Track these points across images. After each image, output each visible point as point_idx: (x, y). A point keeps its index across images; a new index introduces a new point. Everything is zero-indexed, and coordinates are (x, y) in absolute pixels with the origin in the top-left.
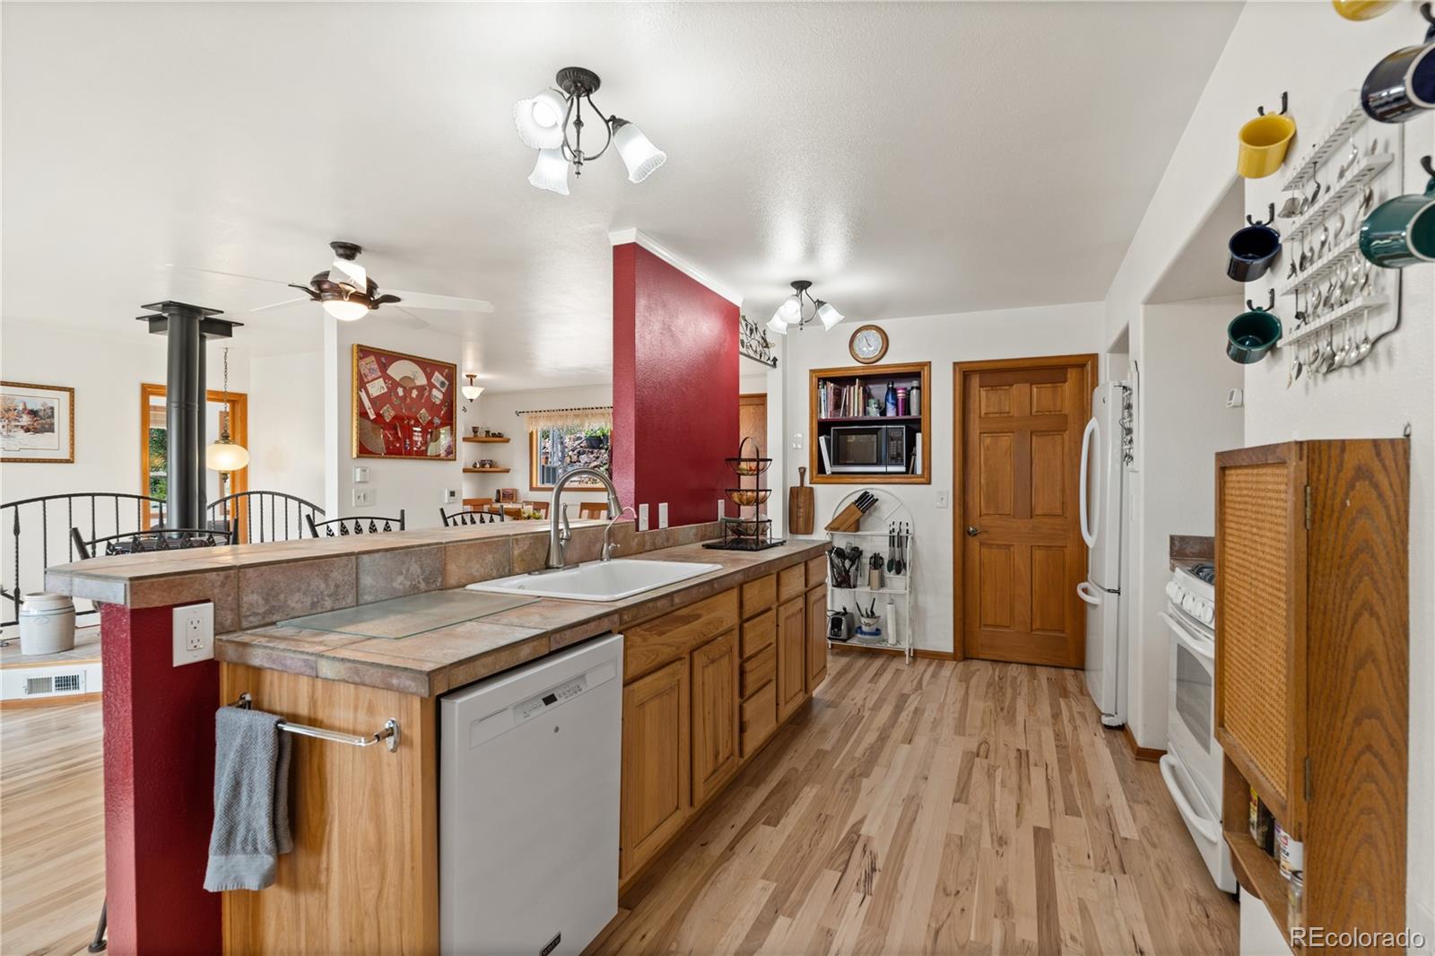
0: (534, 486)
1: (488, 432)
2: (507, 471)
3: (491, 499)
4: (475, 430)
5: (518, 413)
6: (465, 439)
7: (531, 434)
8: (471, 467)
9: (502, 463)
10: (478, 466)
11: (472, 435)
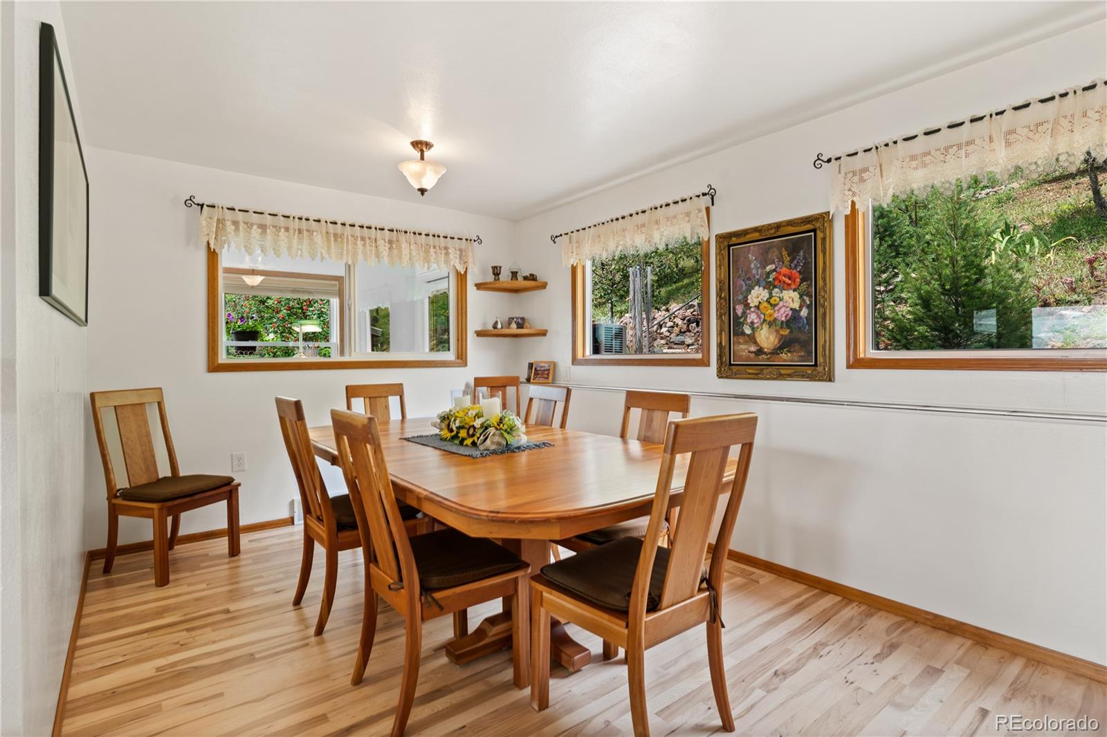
0: (580, 355)
1: (514, 275)
2: (543, 333)
3: (518, 378)
4: (496, 271)
5: (554, 239)
6: (479, 286)
7: (574, 269)
8: (490, 327)
9: (538, 323)
10: (499, 326)
11: (490, 278)
